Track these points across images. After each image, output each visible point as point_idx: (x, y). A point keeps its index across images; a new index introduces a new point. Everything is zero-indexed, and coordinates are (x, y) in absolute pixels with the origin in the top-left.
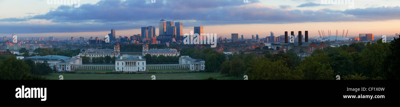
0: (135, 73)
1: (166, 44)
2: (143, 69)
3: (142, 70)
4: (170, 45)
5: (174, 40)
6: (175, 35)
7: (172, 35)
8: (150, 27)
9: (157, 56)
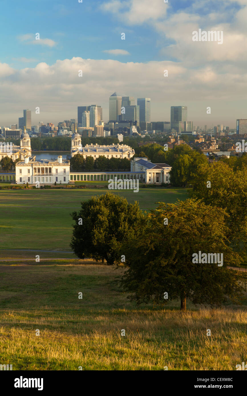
0: (50, 186)
1: (117, 137)
2: (65, 180)
3: (63, 182)
4: (124, 138)
5: (134, 130)
6: (136, 122)
7: (131, 122)
8: (93, 106)
9: (95, 158)
